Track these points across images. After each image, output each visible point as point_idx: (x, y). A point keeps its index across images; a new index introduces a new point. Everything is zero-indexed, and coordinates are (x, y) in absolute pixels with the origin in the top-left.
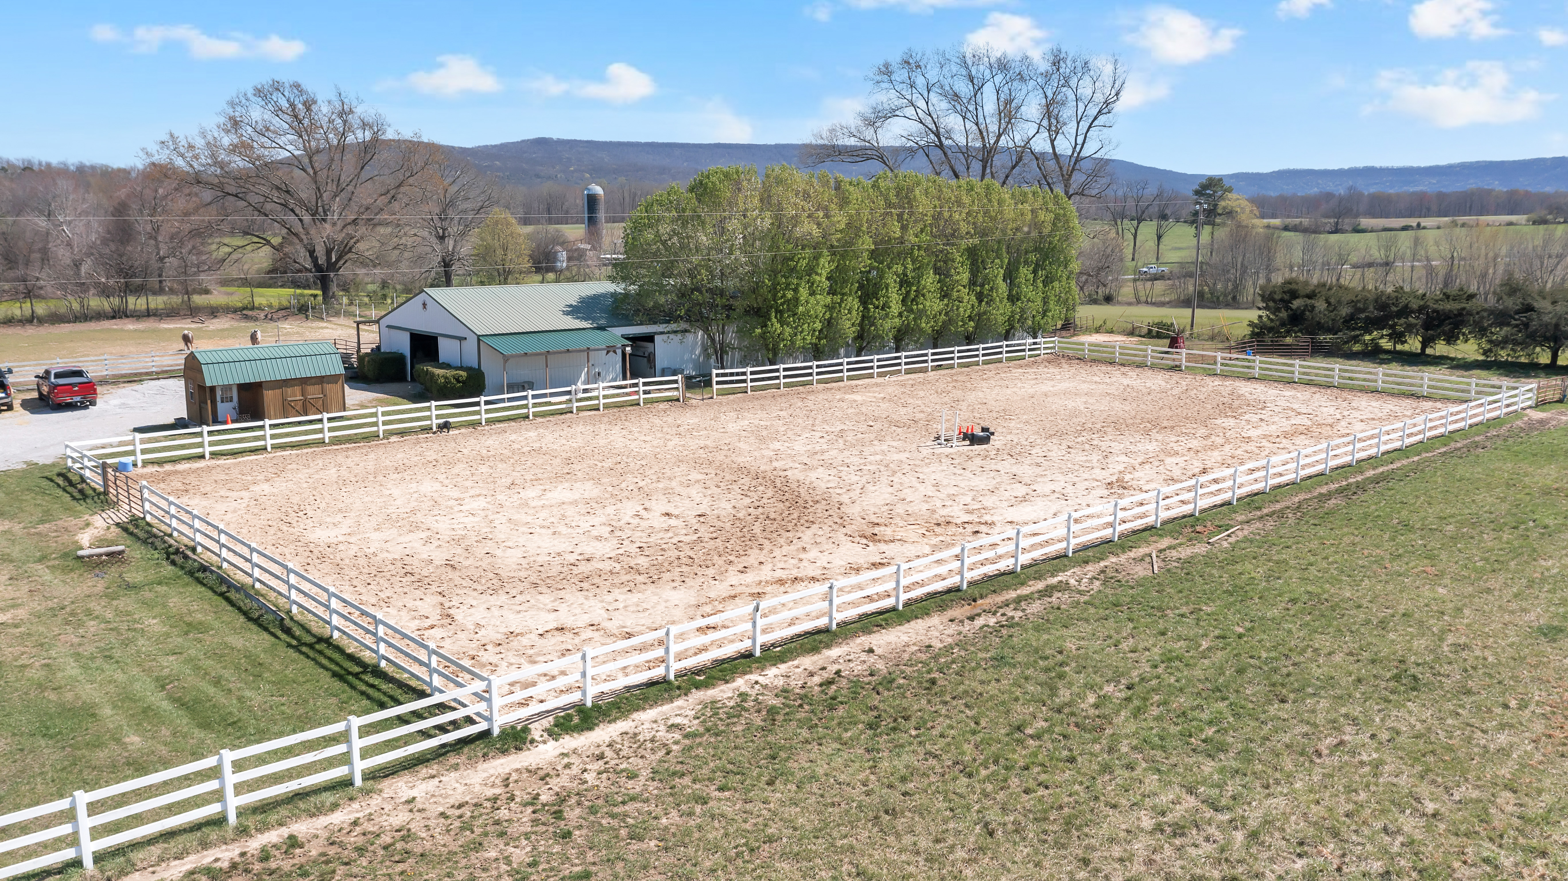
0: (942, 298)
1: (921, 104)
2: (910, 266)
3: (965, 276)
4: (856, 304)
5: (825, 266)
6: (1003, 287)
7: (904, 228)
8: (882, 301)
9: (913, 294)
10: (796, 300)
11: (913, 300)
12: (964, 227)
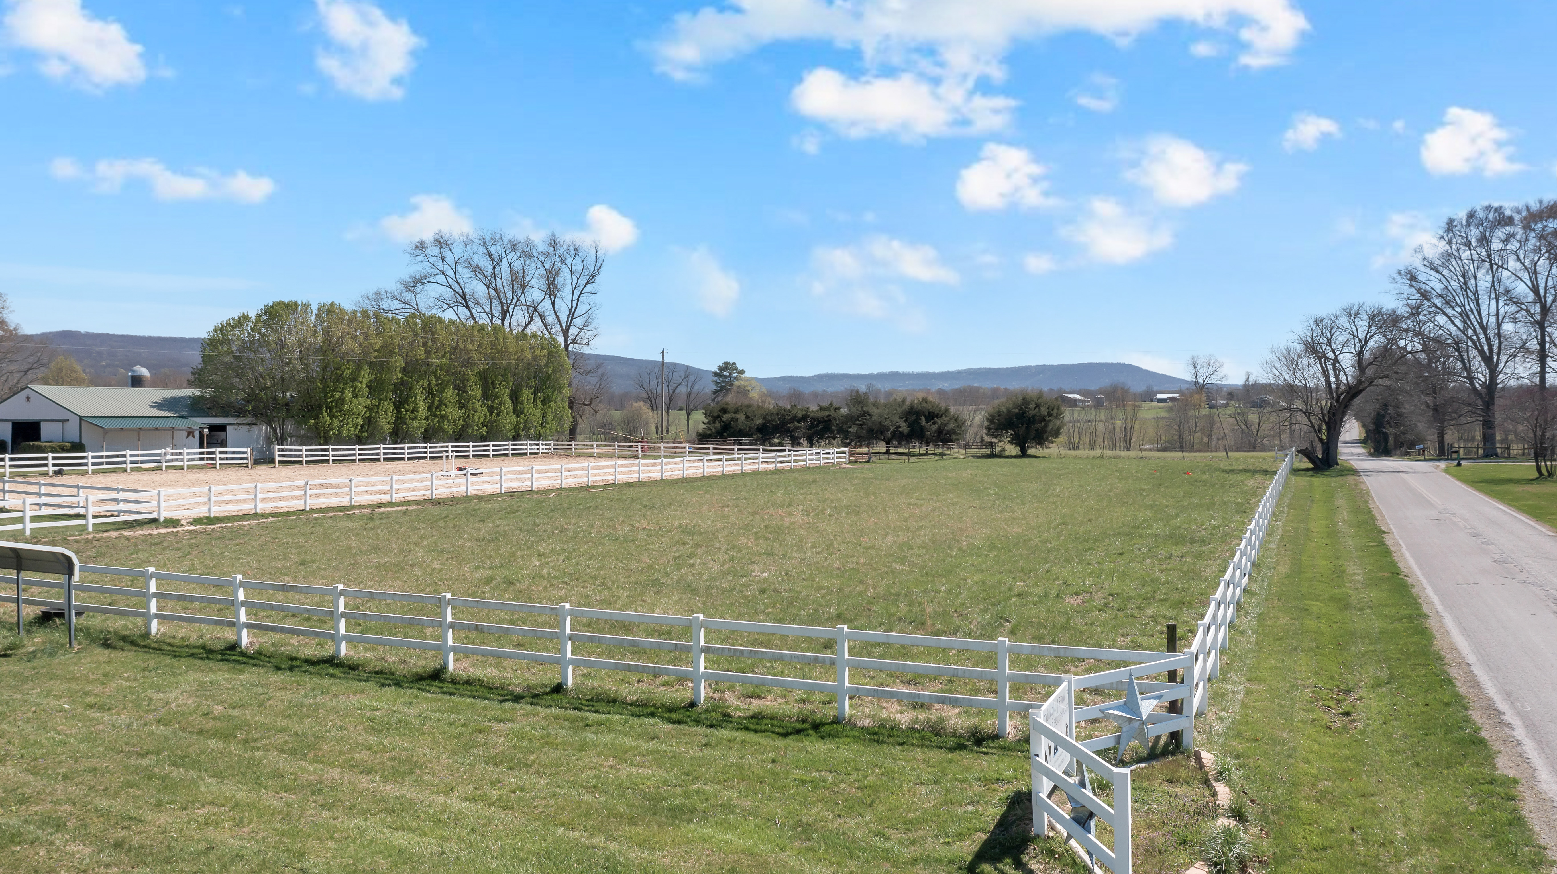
0: (460, 408)
1: (450, 273)
2: (434, 382)
3: (478, 393)
4: (391, 407)
5: (365, 377)
6: (509, 403)
7: (428, 353)
8: (412, 406)
9: (436, 403)
10: (342, 400)
11: (437, 408)
12: (476, 356)
